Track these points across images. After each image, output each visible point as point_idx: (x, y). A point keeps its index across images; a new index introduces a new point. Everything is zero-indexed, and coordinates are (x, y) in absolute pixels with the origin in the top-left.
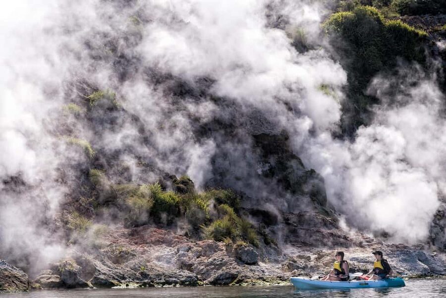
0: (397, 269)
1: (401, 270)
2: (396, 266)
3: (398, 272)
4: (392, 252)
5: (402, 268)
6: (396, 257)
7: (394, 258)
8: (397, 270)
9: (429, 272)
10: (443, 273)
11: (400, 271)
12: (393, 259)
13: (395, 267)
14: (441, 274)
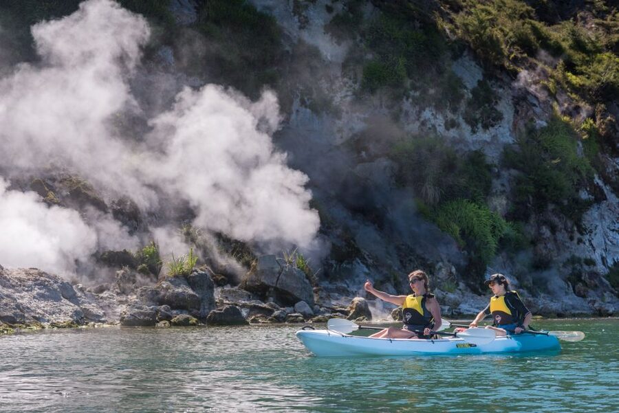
0: (32, 311)
1: (38, 313)
2: (29, 306)
3: (34, 317)
4: (20, 281)
5: (39, 311)
6: (27, 291)
7: (24, 293)
8: (33, 314)
9: (82, 318)
10: (103, 319)
11: (37, 316)
12: (22, 295)
13: (28, 308)
14: (100, 321)
